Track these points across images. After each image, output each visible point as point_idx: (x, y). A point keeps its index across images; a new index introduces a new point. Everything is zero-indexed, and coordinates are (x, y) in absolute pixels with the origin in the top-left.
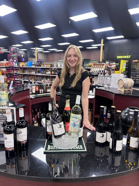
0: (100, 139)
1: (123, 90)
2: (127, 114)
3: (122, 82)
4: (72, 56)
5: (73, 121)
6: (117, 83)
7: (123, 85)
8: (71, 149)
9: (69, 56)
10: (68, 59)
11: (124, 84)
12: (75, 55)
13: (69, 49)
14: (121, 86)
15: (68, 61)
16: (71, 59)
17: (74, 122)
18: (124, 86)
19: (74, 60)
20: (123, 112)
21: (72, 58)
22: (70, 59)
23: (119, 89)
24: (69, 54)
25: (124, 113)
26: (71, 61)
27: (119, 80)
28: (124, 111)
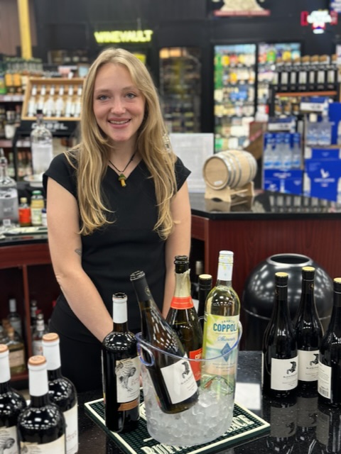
0: (285, 380)
1: (226, 197)
2: (270, 285)
3: (220, 166)
4: (118, 98)
5: (223, 339)
6: (201, 172)
7: (226, 176)
8: (224, 435)
9: (104, 97)
10: (100, 108)
11: (229, 173)
12: (130, 91)
13: (101, 65)
14: (219, 183)
15: (101, 118)
16: (114, 111)
17: (227, 345)
18: (229, 180)
19: (128, 110)
20: (256, 281)
21: (119, 106)
22: (110, 110)
23: (210, 195)
24: (100, 87)
25: (259, 283)
26: (111, 117)
27: (208, 161)
28: (256, 277)
